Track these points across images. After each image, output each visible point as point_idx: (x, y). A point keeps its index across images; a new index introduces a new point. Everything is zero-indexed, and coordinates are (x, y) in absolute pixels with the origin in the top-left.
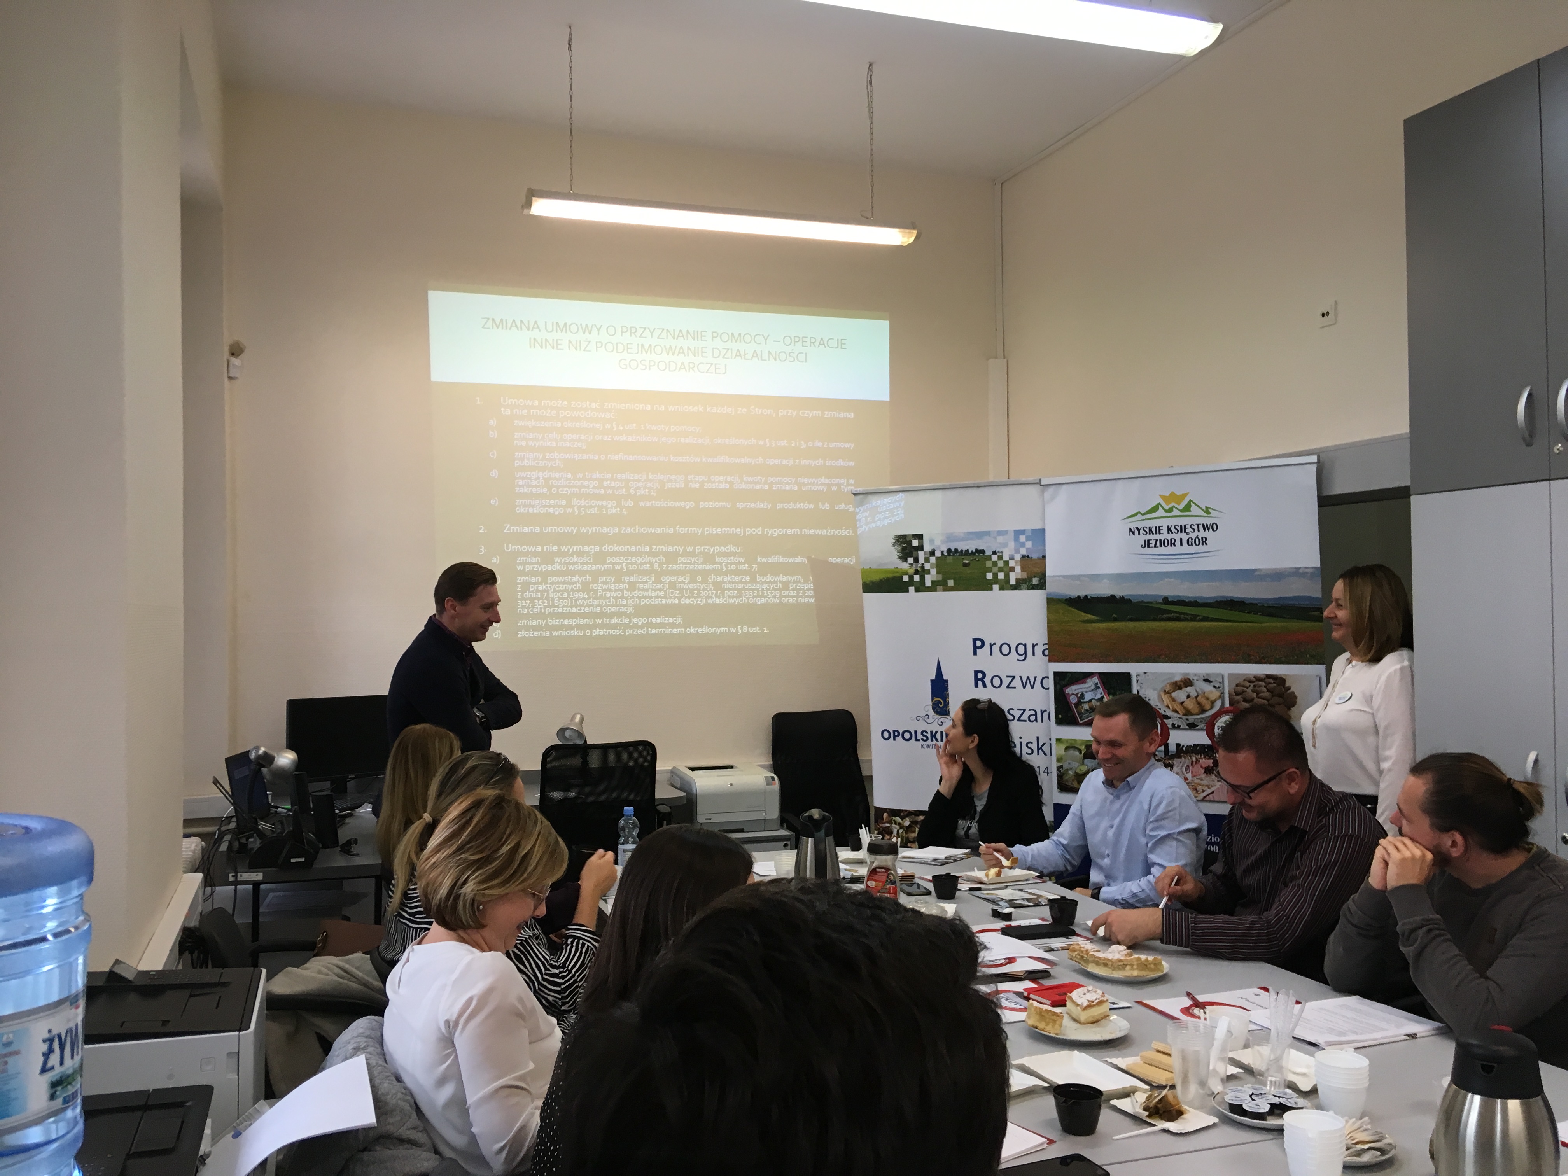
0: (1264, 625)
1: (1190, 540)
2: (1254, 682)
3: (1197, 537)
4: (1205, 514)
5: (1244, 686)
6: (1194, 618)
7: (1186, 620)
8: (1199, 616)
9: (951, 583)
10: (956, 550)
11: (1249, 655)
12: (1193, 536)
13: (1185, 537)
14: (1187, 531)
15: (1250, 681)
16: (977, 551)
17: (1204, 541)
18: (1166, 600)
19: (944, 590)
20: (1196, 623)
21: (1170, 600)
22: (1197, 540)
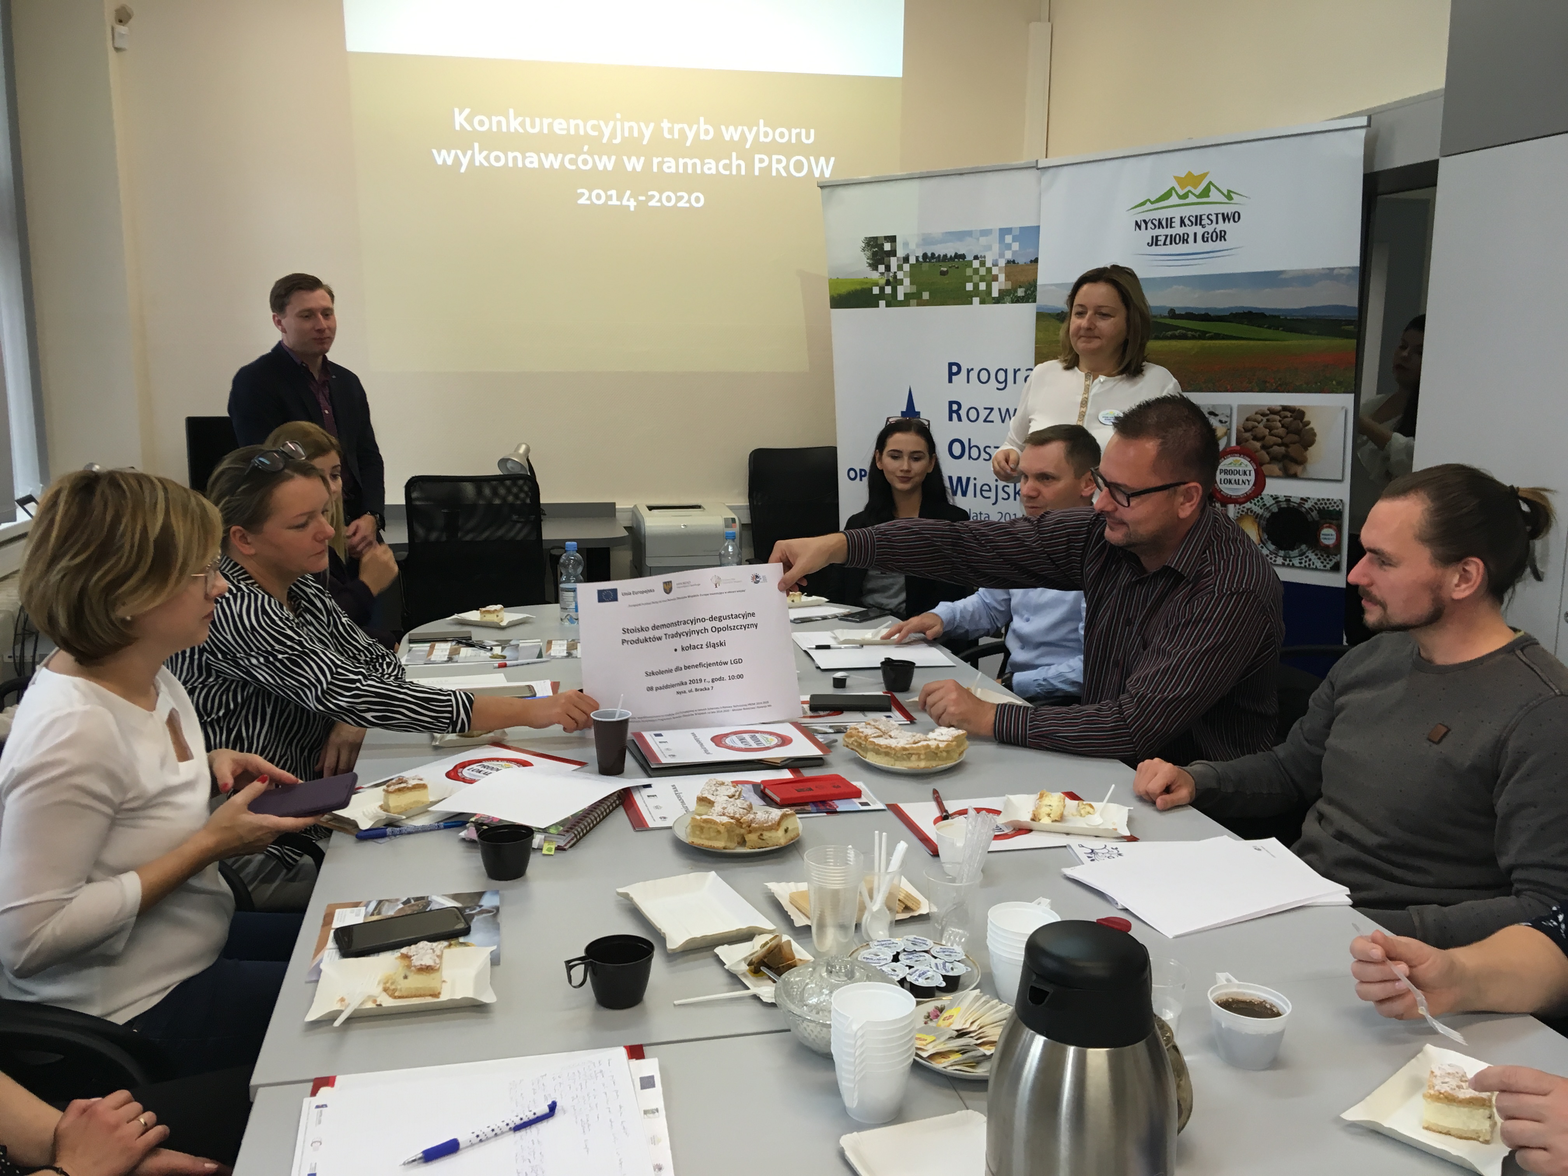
0: (1286, 343)
1: (1206, 235)
2: (1267, 415)
3: (1215, 231)
4: (1226, 201)
5: (1255, 421)
6: (1202, 335)
7: (1193, 338)
8: (1210, 333)
9: (926, 296)
10: (933, 254)
11: (1266, 382)
12: (1210, 229)
13: (1200, 230)
14: (1203, 223)
15: (1263, 415)
16: (957, 256)
17: (1222, 236)
18: (1173, 314)
19: (918, 305)
20: (1204, 342)
21: (1177, 312)
22: (1214, 235)
